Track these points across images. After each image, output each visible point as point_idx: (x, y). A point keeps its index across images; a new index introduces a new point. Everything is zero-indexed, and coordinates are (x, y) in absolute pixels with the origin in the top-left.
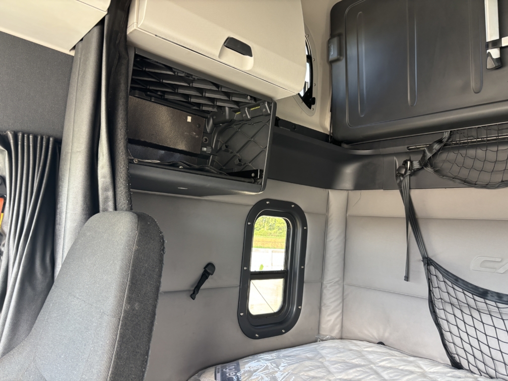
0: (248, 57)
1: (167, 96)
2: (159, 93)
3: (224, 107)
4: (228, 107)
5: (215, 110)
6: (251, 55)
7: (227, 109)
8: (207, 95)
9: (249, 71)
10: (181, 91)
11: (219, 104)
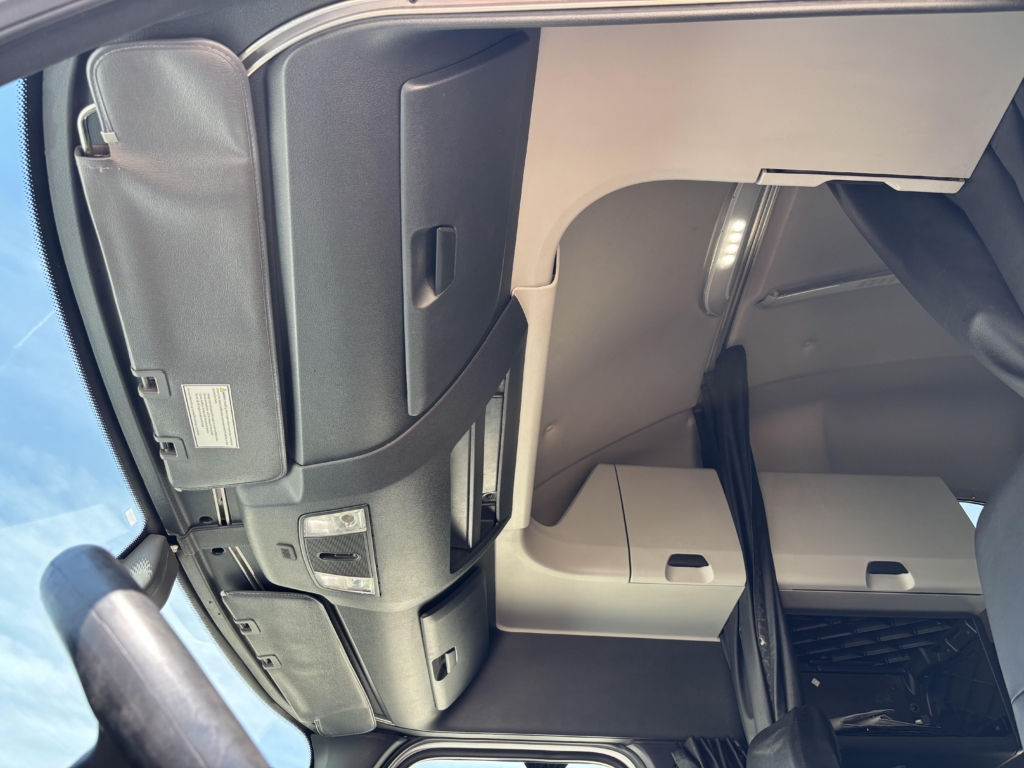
0: (903, 576)
1: (836, 659)
2: (824, 657)
3: (917, 649)
4: (923, 647)
5: (907, 658)
6: (906, 572)
7: (922, 650)
8: (884, 639)
9: (913, 589)
10: (848, 645)
11: (906, 646)
